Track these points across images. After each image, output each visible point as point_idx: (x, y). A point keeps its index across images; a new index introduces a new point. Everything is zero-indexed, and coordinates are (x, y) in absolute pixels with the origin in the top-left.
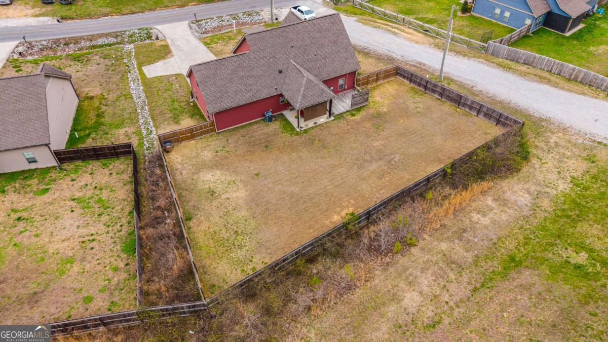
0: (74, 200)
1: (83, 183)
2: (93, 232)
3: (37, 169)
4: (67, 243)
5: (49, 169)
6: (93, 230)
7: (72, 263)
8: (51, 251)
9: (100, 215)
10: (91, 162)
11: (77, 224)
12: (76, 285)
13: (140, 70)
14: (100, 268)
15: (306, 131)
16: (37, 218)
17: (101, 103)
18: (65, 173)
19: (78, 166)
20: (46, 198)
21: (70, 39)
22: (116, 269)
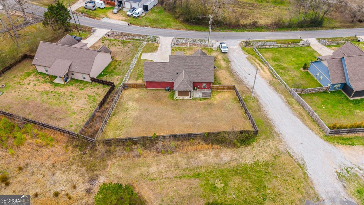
0: (88, 95)
1: (94, 91)
2: (86, 108)
3: (85, 81)
4: (77, 108)
5: (88, 82)
6: (86, 107)
7: (74, 114)
8: (72, 108)
9: (91, 103)
10: (101, 84)
11: (84, 103)
12: (71, 121)
13: (141, 54)
14: (80, 119)
15: (177, 100)
16: (75, 97)
17: (118, 64)
18: (91, 85)
19: (96, 84)
20: (81, 92)
21: (127, 33)
22: (83, 121)
